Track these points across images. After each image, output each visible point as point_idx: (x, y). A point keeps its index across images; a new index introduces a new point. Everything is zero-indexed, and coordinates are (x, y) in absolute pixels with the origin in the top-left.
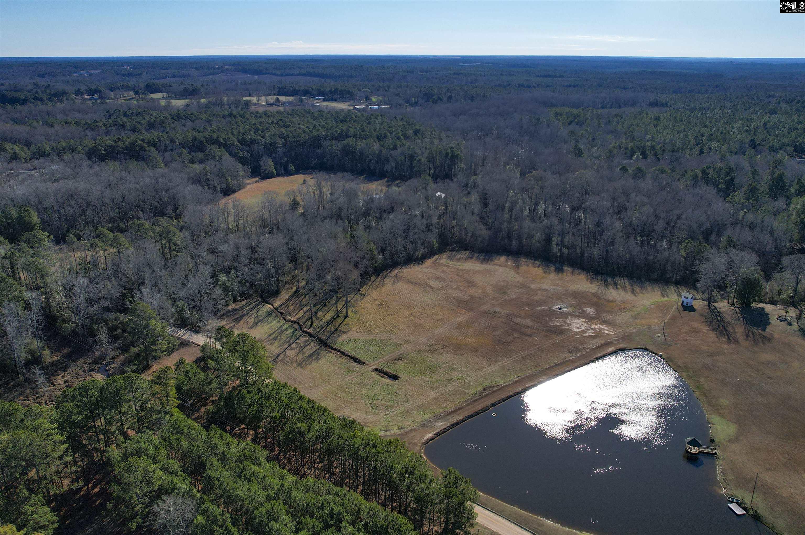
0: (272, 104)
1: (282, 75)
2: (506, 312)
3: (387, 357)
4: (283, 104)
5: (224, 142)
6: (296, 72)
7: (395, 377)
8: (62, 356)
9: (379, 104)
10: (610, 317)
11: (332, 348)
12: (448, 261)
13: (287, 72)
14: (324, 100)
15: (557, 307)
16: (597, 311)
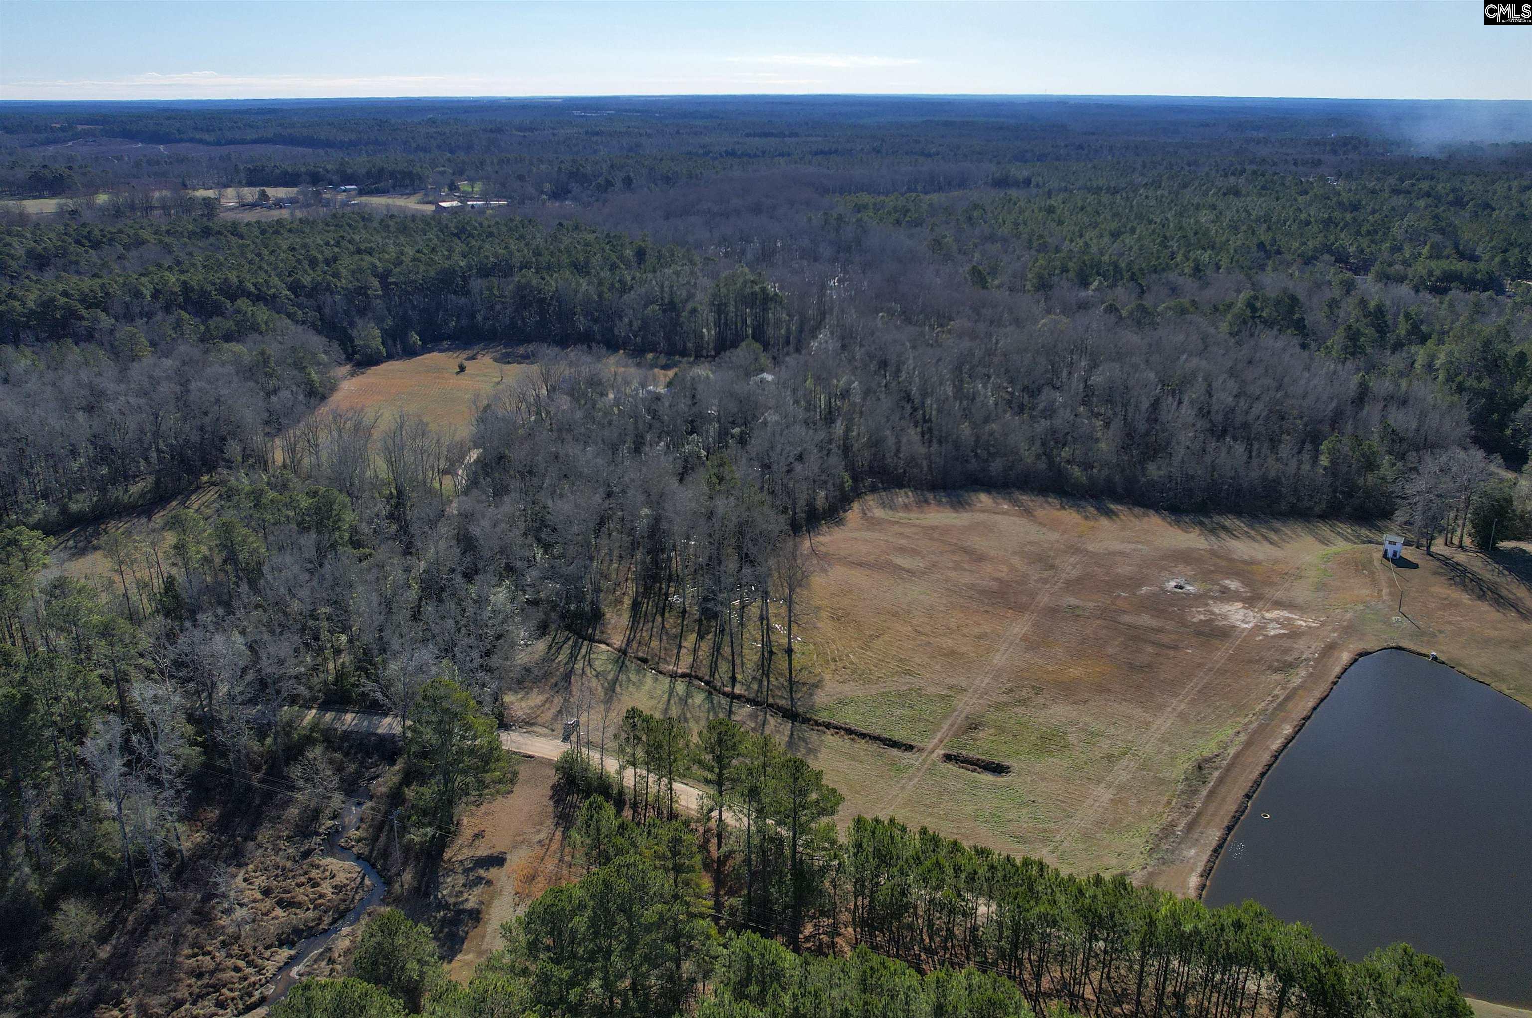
0: (253, 206)
1: (218, 143)
2: (1091, 605)
3: (945, 727)
4: (279, 204)
5: (256, 292)
6: (251, 135)
7: (999, 769)
8: (210, 830)
9: (484, 196)
10: (1279, 595)
11: (817, 724)
12: (891, 513)
13: (229, 135)
14: (361, 193)
15: (1172, 584)
16: (1247, 585)
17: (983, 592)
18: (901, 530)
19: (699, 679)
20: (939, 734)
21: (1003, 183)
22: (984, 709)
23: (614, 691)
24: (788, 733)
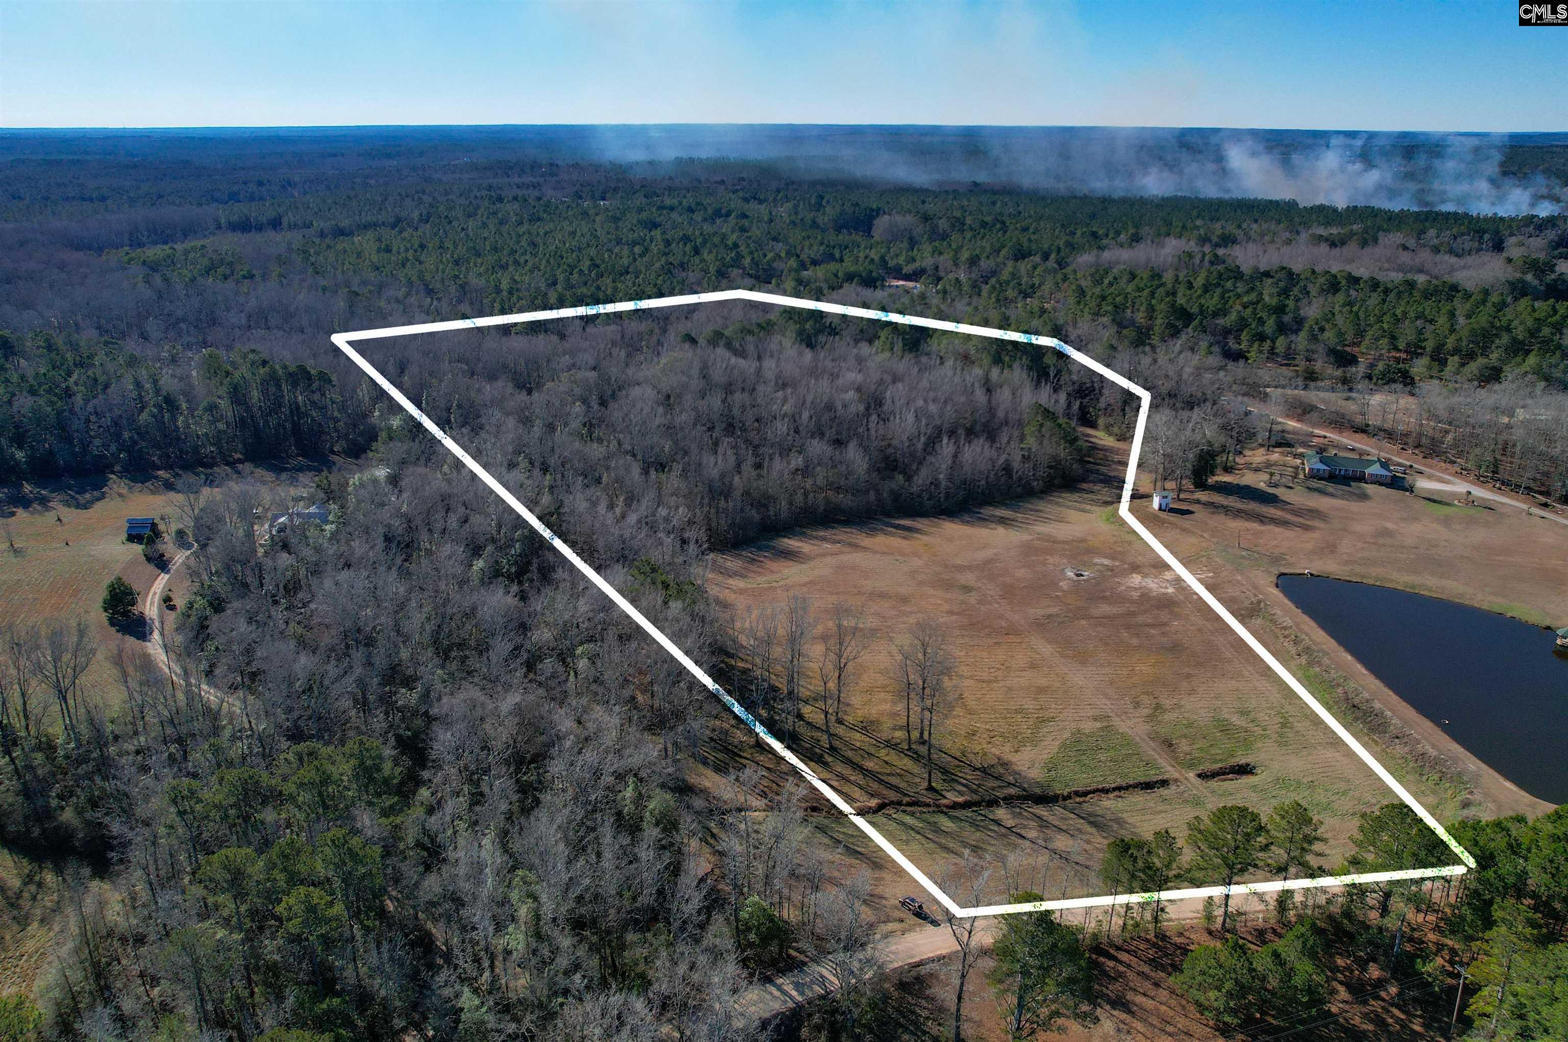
3: (1153, 753)
12: (746, 581)
15: (1070, 574)
16: (1113, 559)
17: (962, 627)
19: (900, 803)
20: (1160, 761)
21: (244, 226)
22: (1147, 727)
23: (860, 853)
24: (1072, 816)
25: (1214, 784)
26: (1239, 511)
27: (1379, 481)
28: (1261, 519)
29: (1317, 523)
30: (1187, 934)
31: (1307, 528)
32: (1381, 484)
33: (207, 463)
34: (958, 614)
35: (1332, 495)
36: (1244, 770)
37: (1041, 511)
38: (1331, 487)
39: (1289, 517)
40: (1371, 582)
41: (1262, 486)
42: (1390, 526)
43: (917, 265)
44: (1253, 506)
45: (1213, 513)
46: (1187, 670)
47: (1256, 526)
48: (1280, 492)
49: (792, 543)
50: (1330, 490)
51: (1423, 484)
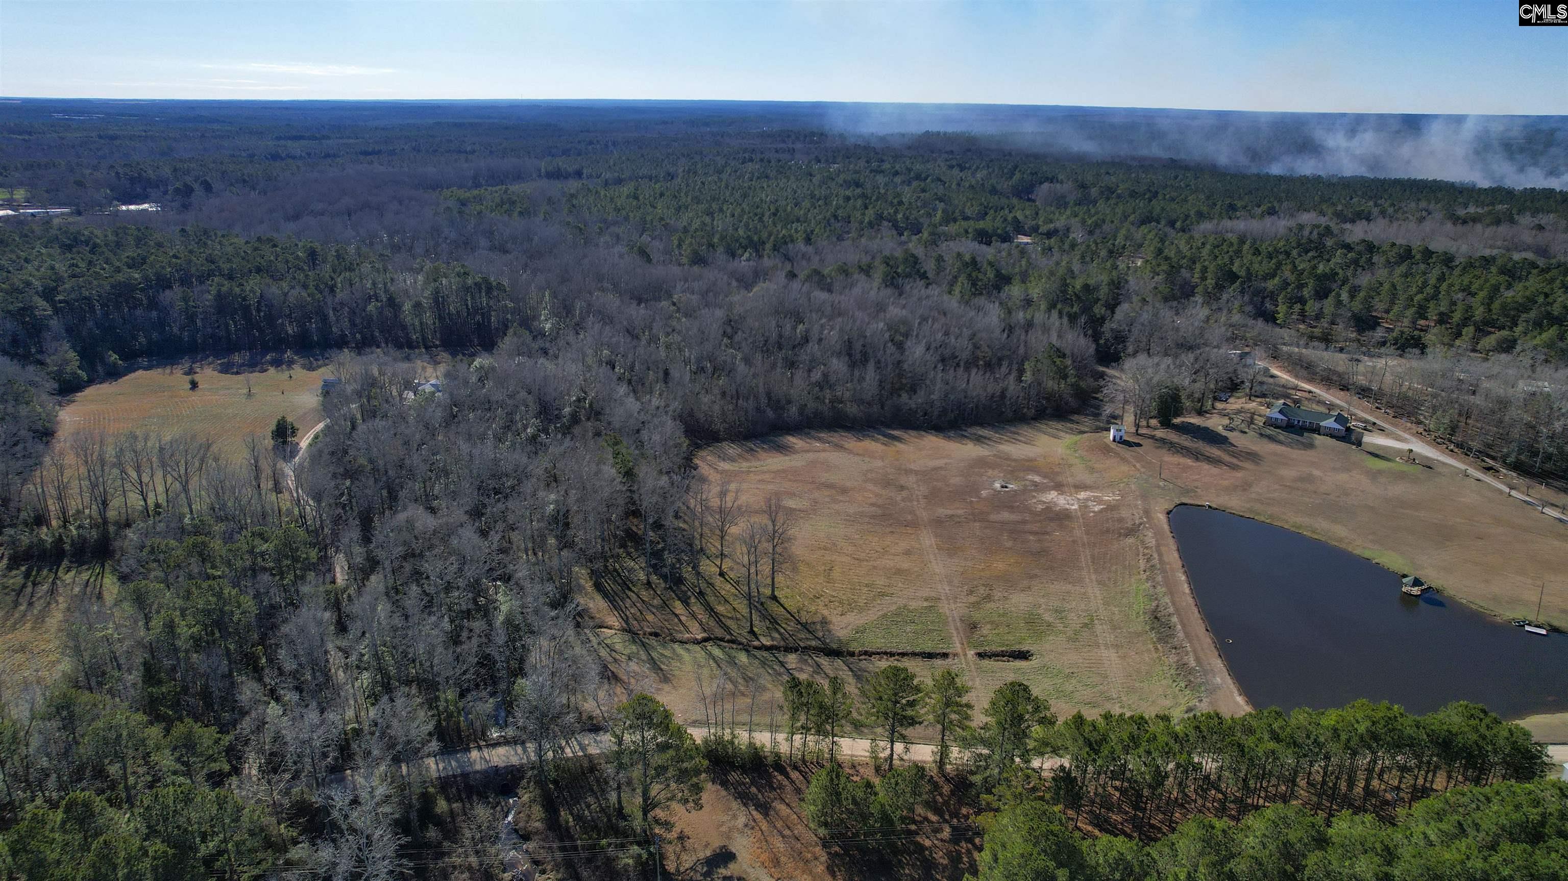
2: (959, 512)
3: (953, 632)
10: (1072, 480)
11: (857, 654)
12: (734, 464)
15: (997, 485)
16: (1045, 477)
17: (873, 517)
18: (759, 477)
19: (722, 640)
20: (955, 638)
21: (556, 175)
22: (967, 611)
23: (661, 669)
24: (846, 668)
25: (986, 663)
26: (1186, 448)
27: (1332, 434)
28: (1197, 456)
29: (1247, 465)
30: (859, 768)
31: (1234, 467)
32: (1332, 436)
33: (411, 345)
34: (879, 506)
35: (1280, 442)
36: (1023, 656)
37: (1018, 434)
38: (1282, 435)
39: (1227, 458)
40: (1262, 519)
41: (1220, 429)
42: (1316, 473)
43: (1052, 226)
44: (1201, 446)
45: (1158, 448)
46: (1036, 571)
47: (1189, 462)
48: (1232, 436)
49: (792, 440)
50: (1281, 438)
51: (1373, 440)
